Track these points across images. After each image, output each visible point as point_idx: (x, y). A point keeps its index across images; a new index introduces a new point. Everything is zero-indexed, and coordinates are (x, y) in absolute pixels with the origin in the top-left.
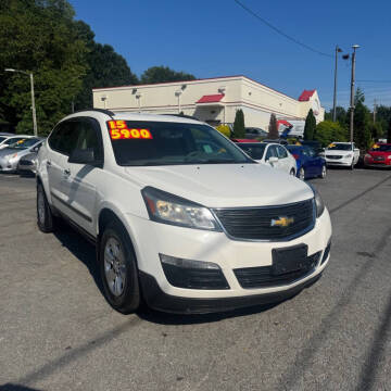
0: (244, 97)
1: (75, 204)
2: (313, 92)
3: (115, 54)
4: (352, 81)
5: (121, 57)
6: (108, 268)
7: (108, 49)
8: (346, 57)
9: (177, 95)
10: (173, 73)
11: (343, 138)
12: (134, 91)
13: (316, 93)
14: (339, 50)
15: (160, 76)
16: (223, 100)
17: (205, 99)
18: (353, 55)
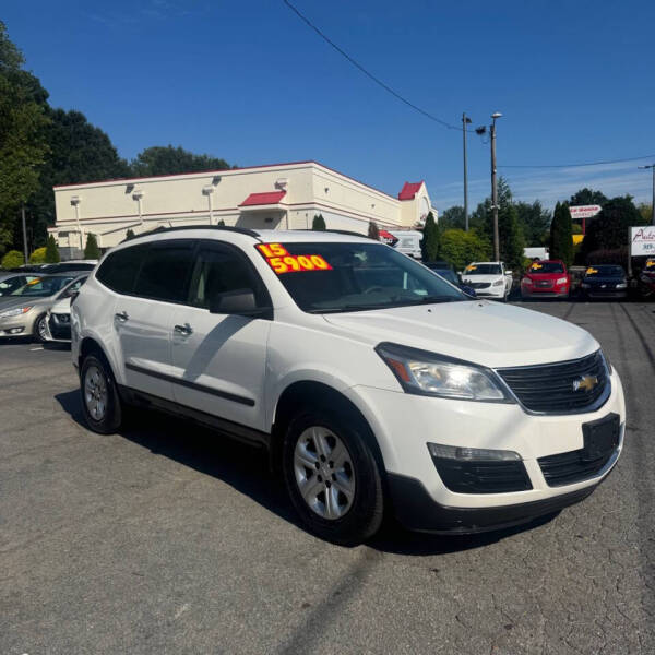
0: (319, 196)
1: (204, 380)
2: (419, 186)
3: (89, 127)
4: (493, 167)
5: (99, 131)
6: (301, 477)
7: (77, 118)
8: (481, 131)
9: (205, 193)
10: (190, 157)
11: (482, 255)
12: (130, 188)
13: (423, 187)
14: (468, 120)
15: (168, 163)
16: (284, 200)
17: (254, 199)
18: (492, 127)
